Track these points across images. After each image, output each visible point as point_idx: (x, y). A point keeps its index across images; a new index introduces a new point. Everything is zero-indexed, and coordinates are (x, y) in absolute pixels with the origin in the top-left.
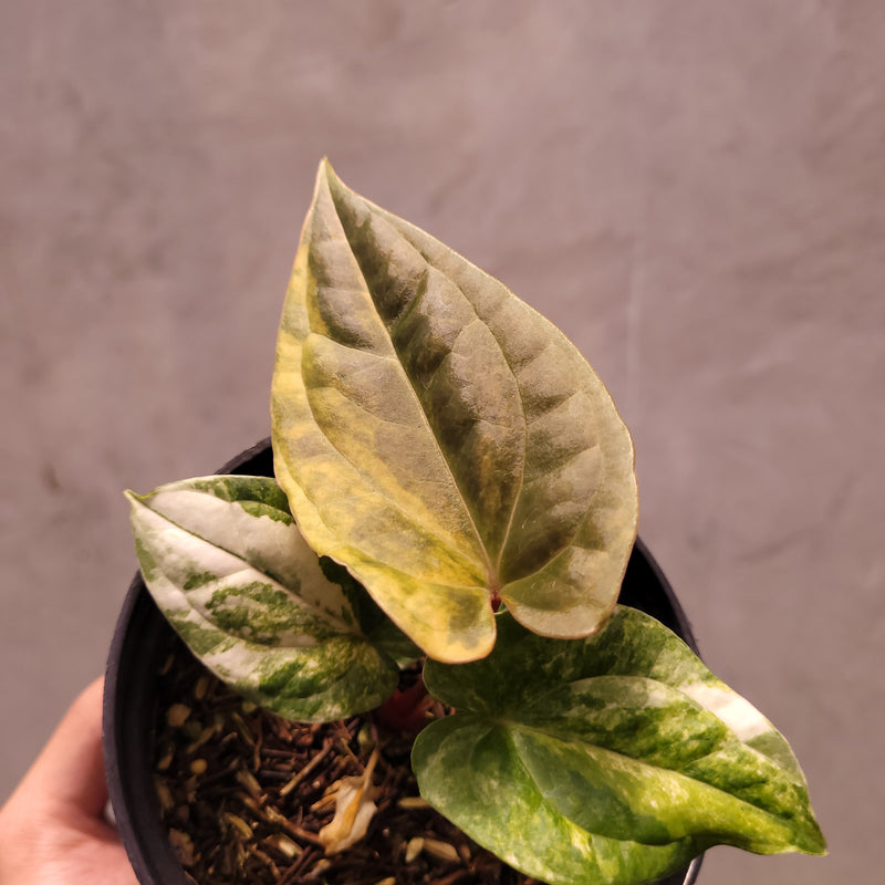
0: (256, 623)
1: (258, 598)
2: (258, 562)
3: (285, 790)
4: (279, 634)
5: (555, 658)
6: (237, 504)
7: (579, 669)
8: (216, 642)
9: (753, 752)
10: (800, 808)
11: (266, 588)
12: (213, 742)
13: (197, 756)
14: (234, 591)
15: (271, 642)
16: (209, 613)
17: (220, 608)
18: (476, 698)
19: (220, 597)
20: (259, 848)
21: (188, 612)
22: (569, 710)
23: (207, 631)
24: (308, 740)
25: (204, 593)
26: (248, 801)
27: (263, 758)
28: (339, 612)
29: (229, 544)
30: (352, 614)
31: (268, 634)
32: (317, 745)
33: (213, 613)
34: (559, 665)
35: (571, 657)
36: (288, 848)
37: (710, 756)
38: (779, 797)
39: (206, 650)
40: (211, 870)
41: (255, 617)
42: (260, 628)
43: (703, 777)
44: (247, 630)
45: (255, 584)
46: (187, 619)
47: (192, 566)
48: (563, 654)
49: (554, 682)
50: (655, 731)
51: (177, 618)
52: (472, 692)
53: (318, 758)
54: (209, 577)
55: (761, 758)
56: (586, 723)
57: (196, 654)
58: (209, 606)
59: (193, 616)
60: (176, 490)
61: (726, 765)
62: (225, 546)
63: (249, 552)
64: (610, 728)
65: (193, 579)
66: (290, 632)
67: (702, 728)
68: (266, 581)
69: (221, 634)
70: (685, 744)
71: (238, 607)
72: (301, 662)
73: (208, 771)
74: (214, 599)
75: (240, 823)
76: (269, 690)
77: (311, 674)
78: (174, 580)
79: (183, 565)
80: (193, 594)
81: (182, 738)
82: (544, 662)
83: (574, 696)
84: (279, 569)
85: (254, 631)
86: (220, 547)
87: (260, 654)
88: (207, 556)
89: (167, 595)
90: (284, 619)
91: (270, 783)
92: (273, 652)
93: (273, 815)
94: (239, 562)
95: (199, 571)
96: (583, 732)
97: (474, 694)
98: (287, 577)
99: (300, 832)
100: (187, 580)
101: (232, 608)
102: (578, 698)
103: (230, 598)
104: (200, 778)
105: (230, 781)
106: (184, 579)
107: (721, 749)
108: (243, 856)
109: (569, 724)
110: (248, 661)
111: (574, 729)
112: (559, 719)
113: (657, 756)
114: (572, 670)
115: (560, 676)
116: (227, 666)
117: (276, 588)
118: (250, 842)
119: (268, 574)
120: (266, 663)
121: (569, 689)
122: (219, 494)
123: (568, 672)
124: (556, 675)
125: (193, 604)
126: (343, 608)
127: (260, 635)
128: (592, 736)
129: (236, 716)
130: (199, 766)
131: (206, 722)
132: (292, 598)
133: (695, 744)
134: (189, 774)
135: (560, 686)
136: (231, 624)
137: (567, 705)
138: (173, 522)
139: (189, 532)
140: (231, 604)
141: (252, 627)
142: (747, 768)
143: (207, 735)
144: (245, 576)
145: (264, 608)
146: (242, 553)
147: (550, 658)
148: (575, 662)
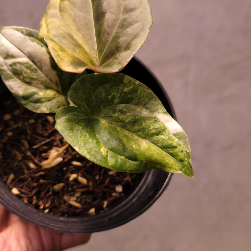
0: (25, 75)
1: (27, 68)
2: (30, 57)
3: (35, 147)
4: (32, 81)
5: (112, 94)
6: (27, 37)
7: (120, 100)
8: (11, 78)
9: (174, 137)
10: (186, 159)
11: (31, 66)
12: (17, 129)
13: (11, 131)
14: (20, 63)
15: (29, 83)
16: (10, 68)
17: (14, 67)
18: (85, 106)
19: (15, 64)
20: (23, 163)
21: (4, 66)
22: (115, 114)
23: (8, 74)
24: (46, 134)
25: (10, 61)
26: (23, 148)
27: (31, 137)
28: (54, 81)
29: (22, 48)
30: (59, 83)
31: (28, 80)
32: (49, 137)
33: (12, 69)
34: (114, 97)
35: (118, 95)
36: (32, 165)
37: (158, 136)
38: (180, 154)
39: (7, 79)
40: (5, 164)
41: (25, 73)
42: (26, 78)
43: (155, 143)
44: (21, 77)
45: (27, 63)
46: (3, 68)
47: (8, 51)
48: (116, 94)
49: (111, 103)
50: (141, 124)
52: (84, 103)
53: (48, 140)
54: (13, 57)
55: (176, 140)
56: (119, 119)
57: (4, 80)
58: (11, 66)
59: (5, 68)
60: (9, 28)
61: (164, 140)
63: (28, 53)
64: (127, 121)
66: (35, 82)
67: (158, 126)
68: (31, 63)
69: (13, 76)
70: (151, 130)
71: (20, 69)
72: (37, 92)
73: (13, 136)
74: (13, 64)
75: (18, 153)
76: (26, 98)
77: (40, 97)
78: (2, 55)
79: (5, 51)
81: (6, 125)
82: (109, 95)
83: (117, 109)
84: (36, 60)
85: (24, 78)
86: (19, 49)
87: (25, 86)
88: (14, 50)
90: (35, 77)
91: (31, 144)
92: (29, 87)
93: (29, 153)
94: (24, 55)
95: (10, 54)
96: (117, 122)
97: (84, 104)
98: (38, 64)
99: (36, 161)
100: (6, 56)
102: (118, 110)
103: (18, 65)
104: (9, 137)
105: (19, 141)
106: (4, 55)
107: (163, 135)
108: (16, 164)
109: (114, 119)
110: (19, 87)
111: (115, 120)
112: (111, 117)
113: (140, 133)
114: (118, 100)
115: (114, 102)
116: (12, 86)
117: (34, 67)
118: (21, 161)
119: (33, 61)
120: (26, 89)
121: (116, 107)
122: (22, 32)
123: (116, 101)
124: (112, 101)
125: (6, 64)
126: (56, 80)
127: (26, 80)
128: (120, 124)
129: (26, 123)
130: (10, 134)
131: (16, 122)
132: (39, 72)
133: (154, 131)
134: (6, 135)
135: (113, 105)
136: (17, 74)
137: (114, 112)
138: (6, 38)
139: (10, 42)
140: (18, 67)
141: (23, 76)
142: (170, 142)
143: (15, 126)
144: (25, 60)
145: (28, 71)
146: (25, 52)
147: (111, 94)
148: (119, 97)
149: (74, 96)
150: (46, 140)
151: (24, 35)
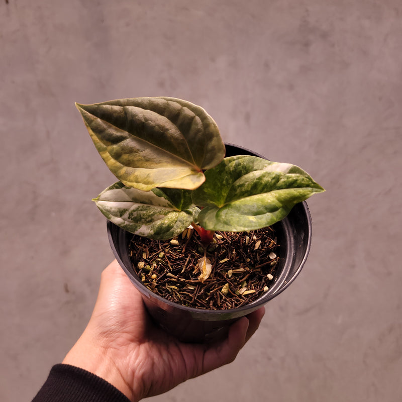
1: (142, 210)
2: (136, 201)
3: (183, 271)
4: (153, 218)
7: (233, 178)
8: (136, 227)
9: (290, 175)
10: (310, 182)
11: (142, 207)
14: (134, 211)
15: (151, 221)
16: (130, 220)
17: (133, 217)
19: (131, 214)
21: (124, 222)
22: (237, 191)
23: (132, 225)
25: (126, 215)
26: (173, 280)
27: (172, 267)
28: (167, 205)
30: (171, 204)
31: (150, 219)
32: (186, 257)
33: (132, 219)
34: (227, 180)
35: (229, 176)
37: (279, 182)
38: (303, 182)
39: (135, 230)
41: (143, 215)
42: (146, 218)
43: (280, 188)
44: (143, 220)
45: (139, 207)
46: (125, 225)
47: (119, 209)
48: (227, 177)
49: (229, 185)
50: (261, 184)
51: (122, 225)
52: (209, 201)
54: (125, 211)
55: (293, 175)
56: (243, 192)
57: (132, 233)
58: (129, 218)
59: (126, 223)
61: (285, 182)
62: (125, 201)
64: (249, 189)
65: (121, 213)
66: (155, 216)
67: (274, 176)
68: (141, 205)
69: (136, 224)
70: (271, 182)
71: (137, 215)
72: (163, 222)
73: (157, 277)
74: (129, 215)
75: (173, 287)
76: (158, 233)
77: (167, 224)
78: (116, 216)
79: (116, 210)
80: (123, 217)
82: (222, 181)
83: (236, 187)
84: (143, 200)
85: (145, 219)
87: (150, 225)
88: (122, 205)
89: (117, 220)
90: (152, 213)
91: (177, 272)
92: (153, 223)
94: (132, 203)
95: (121, 210)
96: (243, 195)
98: (147, 201)
99: (192, 282)
101: (135, 216)
104: (156, 279)
105: (166, 277)
106: (119, 214)
107: (281, 179)
110: (148, 229)
111: (240, 195)
112: (235, 195)
113: (265, 190)
116: (142, 232)
117: (146, 205)
118: (179, 291)
119: (141, 203)
120: (153, 227)
121: (234, 185)
123: (231, 181)
124: (228, 183)
125: (125, 220)
126: (168, 203)
127: (147, 220)
128: (246, 194)
130: (154, 276)
131: (150, 265)
133: (273, 181)
134: (152, 280)
136: (138, 220)
137: (235, 190)
140: (135, 214)
141: (144, 219)
142: (290, 179)
143: (153, 268)
144: (135, 206)
145: (144, 212)
146: (131, 200)
147: (224, 179)
148: (231, 177)
150: (186, 260)
151: (119, 188)
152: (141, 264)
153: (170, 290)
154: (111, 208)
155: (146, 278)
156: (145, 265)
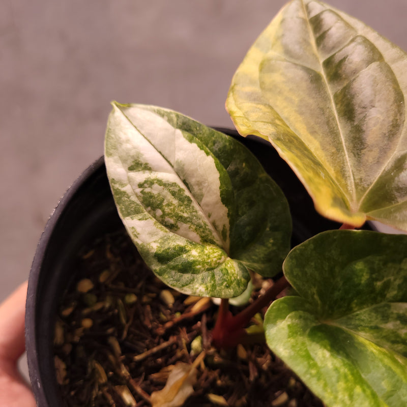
0: (167, 210)
1: (173, 194)
2: (180, 172)
3: (138, 358)
4: (179, 224)
5: (385, 279)
6: (179, 132)
7: (401, 293)
8: (137, 212)
11: (181, 190)
12: (100, 312)
13: (88, 316)
14: (160, 182)
15: (172, 227)
16: (139, 190)
17: (147, 190)
18: (316, 297)
19: (150, 183)
20: (109, 391)
21: (126, 185)
22: (386, 323)
23: (133, 202)
24: (161, 331)
25: (140, 176)
26: (111, 357)
27: (128, 334)
28: (221, 228)
29: (165, 153)
30: (228, 234)
31: (172, 221)
32: (166, 338)
33: (142, 192)
34: (387, 286)
35: (398, 282)
36: (128, 398)
39: (128, 214)
40: (73, 393)
41: (168, 205)
42: (168, 214)
44: (159, 212)
45: (174, 184)
46: (123, 189)
47: (139, 155)
48: (392, 278)
49: (379, 298)
51: (117, 186)
52: (314, 290)
53: (164, 345)
54: (147, 168)
56: (398, 336)
57: (120, 215)
58: (141, 185)
59: (127, 189)
60: (147, 109)
62: (163, 153)
63: (178, 163)
65: (137, 165)
66: (185, 226)
68: (182, 185)
69: (142, 208)
71: (159, 194)
72: (187, 249)
73: (92, 328)
74: (146, 182)
75: (100, 369)
76: (163, 258)
77: (191, 259)
78: (124, 161)
79: (133, 153)
80: (133, 174)
81: (82, 302)
82: (377, 280)
83: (392, 313)
84: (192, 181)
85: (164, 214)
86: (160, 153)
87: (162, 232)
88: (150, 155)
89: (115, 170)
90: (185, 215)
91: (129, 350)
92: (171, 234)
93: (124, 371)
94: (169, 167)
95: (142, 160)
96: (394, 342)
97: (315, 292)
98: (196, 189)
99: (139, 390)
100: (133, 164)
101: (155, 192)
102: (395, 316)
103: (156, 186)
104: (85, 330)
105: (104, 340)
106: (130, 162)
108: (96, 392)
109: (384, 334)
110: (152, 234)
111: (386, 338)
112: (376, 328)
114: (395, 292)
115: (385, 295)
116: (139, 230)
117: (187, 193)
118: (105, 385)
119: (185, 182)
120: (165, 240)
121: (389, 307)
122: (170, 121)
123: (391, 294)
124: (382, 294)
125: (130, 180)
127: (167, 219)
129: (120, 302)
130: (87, 323)
131: (100, 298)
132: (194, 204)
134: (79, 325)
135: (383, 303)
136: (151, 204)
137: (386, 318)
138: (136, 127)
139: (144, 136)
140: (156, 190)
141: (163, 211)
143: (98, 306)
144: (170, 177)
145: (175, 202)
146: (172, 162)
147: (383, 277)
148: (400, 286)
149: (295, 273)
150: (158, 344)
151: (173, 125)
152: (86, 285)
153: (89, 370)
154: (128, 141)
155: (72, 315)
156: (90, 292)
